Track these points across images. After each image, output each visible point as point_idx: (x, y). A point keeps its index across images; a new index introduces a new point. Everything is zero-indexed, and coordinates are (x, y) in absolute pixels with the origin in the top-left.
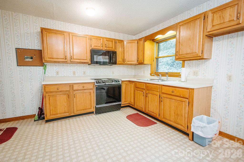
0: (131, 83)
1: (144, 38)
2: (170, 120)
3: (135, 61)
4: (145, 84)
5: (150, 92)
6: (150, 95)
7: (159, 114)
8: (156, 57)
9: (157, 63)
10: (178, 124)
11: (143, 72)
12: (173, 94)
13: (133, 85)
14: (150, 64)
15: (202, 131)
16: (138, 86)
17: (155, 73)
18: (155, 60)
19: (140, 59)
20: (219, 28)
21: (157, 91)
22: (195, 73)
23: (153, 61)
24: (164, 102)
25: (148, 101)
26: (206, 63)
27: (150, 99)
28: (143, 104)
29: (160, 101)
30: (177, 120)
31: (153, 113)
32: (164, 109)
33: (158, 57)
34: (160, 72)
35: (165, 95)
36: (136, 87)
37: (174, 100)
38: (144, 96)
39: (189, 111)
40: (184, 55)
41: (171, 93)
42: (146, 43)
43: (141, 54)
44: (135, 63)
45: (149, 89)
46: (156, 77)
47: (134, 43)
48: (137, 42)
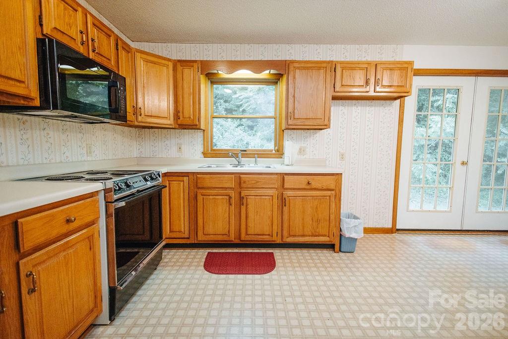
0: (176, 178)
1: (199, 62)
2: (303, 235)
3: (169, 118)
5: (252, 192)
6: (250, 200)
12: (308, 187)
13: (182, 186)
18: (211, 121)
19: (186, 115)
21: (272, 188)
22: (302, 151)
24: (289, 207)
27: (251, 209)
32: (289, 220)
35: (291, 193)
36: (201, 188)
38: (233, 205)
40: (304, 120)
41: (304, 186)
44: (169, 122)
45: (249, 186)
47: (164, 65)
48: (175, 69)
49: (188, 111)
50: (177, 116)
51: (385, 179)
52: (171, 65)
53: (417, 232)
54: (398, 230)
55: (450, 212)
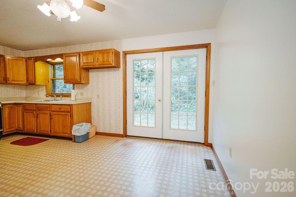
0: (18, 105)
1: (34, 58)
2: (59, 133)
3: (24, 81)
4: (35, 105)
5: (41, 112)
6: (41, 115)
7: (51, 130)
8: (51, 78)
9: (54, 85)
10: (65, 133)
11: (37, 93)
12: (60, 110)
13: (20, 108)
14: (45, 84)
15: (78, 133)
16: (28, 107)
17: (51, 94)
18: (51, 81)
19: (31, 79)
20: (86, 65)
21: (48, 110)
22: (82, 94)
23: (49, 82)
24: (53, 119)
25: (40, 121)
26: (87, 86)
27: (41, 120)
28: (34, 126)
29: (51, 119)
30: (64, 131)
31: (45, 131)
32: (54, 125)
33: (54, 79)
34: (57, 93)
35: (54, 113)
36: (25, 110)
37: (61, 115)
38: (35, 117)
39: (71, 121)
40: (70, 80)
41: (58, 110)
42: (36, 63)
43: (31, 73)
44: (24, 83)
45: (40, 109)
46: (50, 98)
47: (21, 60)
48: (26, 61)
49: (31, 78)
50: (27, 81)
51: (118, 109)
52: (24, 60)
53: (132, 137)
54: (128, 136)
55: (155, 127)
